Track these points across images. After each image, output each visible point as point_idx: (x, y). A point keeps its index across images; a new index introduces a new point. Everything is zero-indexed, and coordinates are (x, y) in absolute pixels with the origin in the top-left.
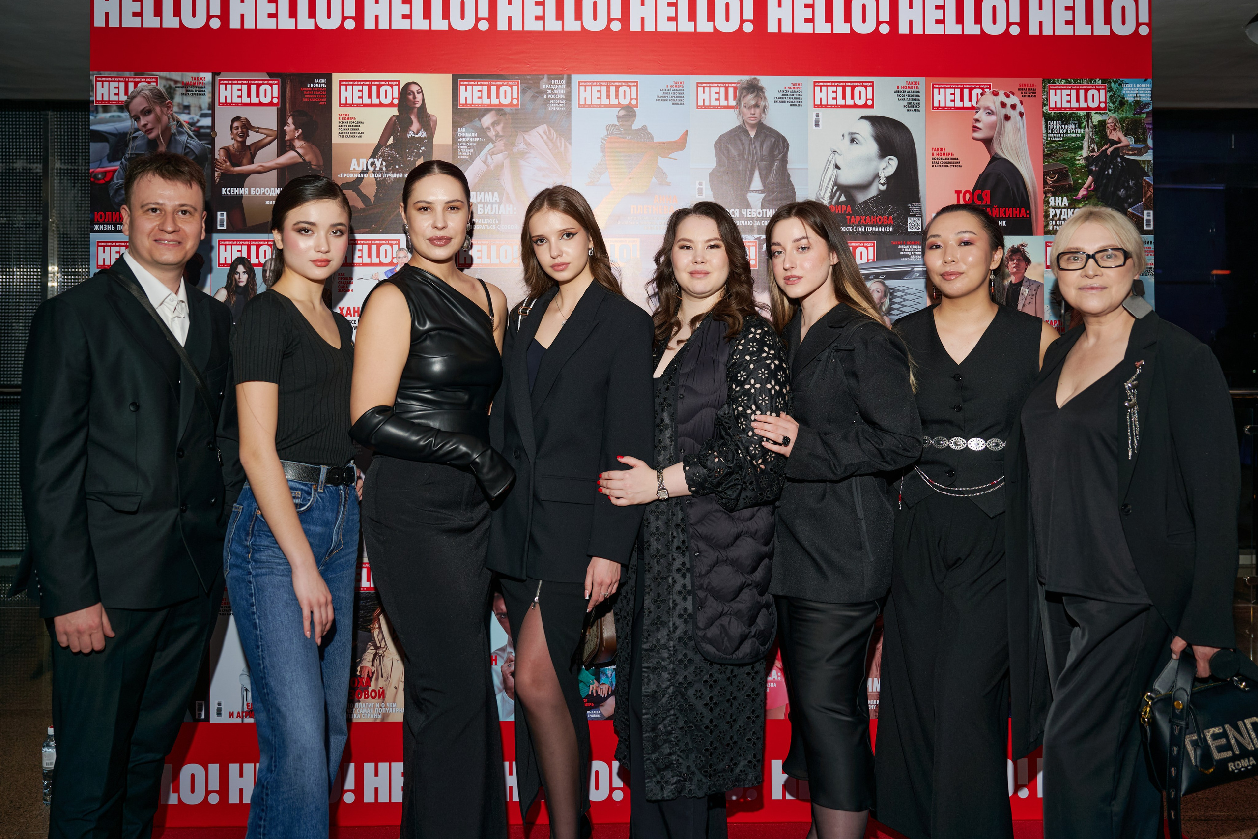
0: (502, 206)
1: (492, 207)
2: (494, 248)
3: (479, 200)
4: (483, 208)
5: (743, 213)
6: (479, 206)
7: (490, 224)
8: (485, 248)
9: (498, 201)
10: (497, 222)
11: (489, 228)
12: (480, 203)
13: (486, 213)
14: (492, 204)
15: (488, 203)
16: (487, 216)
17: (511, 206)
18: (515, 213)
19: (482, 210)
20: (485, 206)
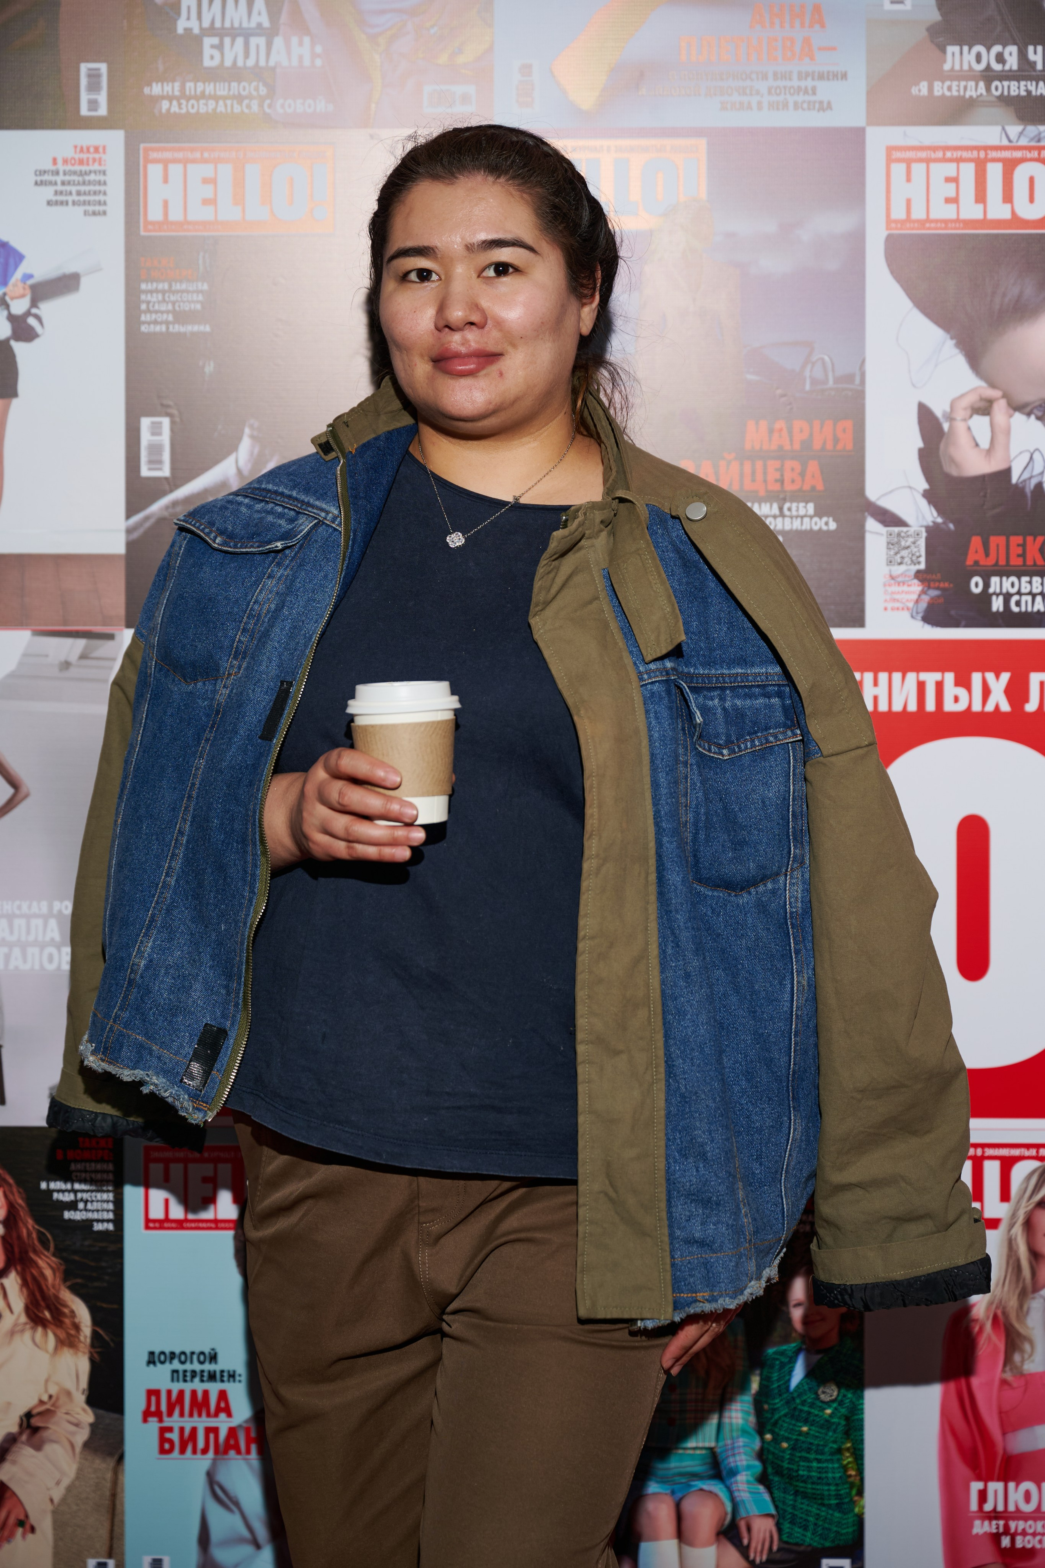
0: (278, 42)
1: (247, 45)
2: (253, 172)
3: (206, 24)
4: (220, 47)
5: (1031, 56)
6: (208, 41)
7: (240, 98)
8: (225, 172)
9: (266, 24)
10: (263, 91)
11: (237, 109)
12: (211, 31)
13: (228, 63)
14: (247, 34)
15: (234, 33)
16: (234, 74)
17: (307, 40)
18: (318, 62)
19: (216, 53)
20: (227, 41)
